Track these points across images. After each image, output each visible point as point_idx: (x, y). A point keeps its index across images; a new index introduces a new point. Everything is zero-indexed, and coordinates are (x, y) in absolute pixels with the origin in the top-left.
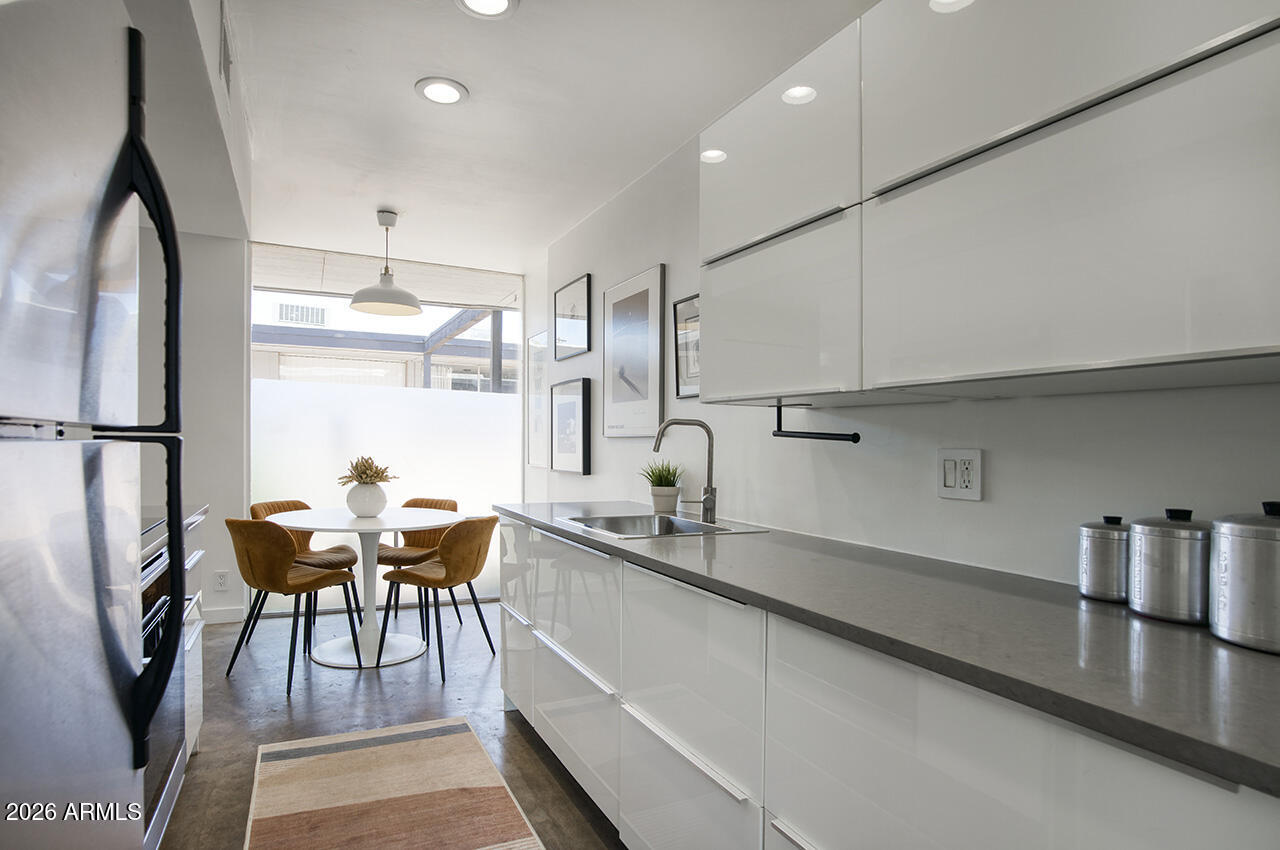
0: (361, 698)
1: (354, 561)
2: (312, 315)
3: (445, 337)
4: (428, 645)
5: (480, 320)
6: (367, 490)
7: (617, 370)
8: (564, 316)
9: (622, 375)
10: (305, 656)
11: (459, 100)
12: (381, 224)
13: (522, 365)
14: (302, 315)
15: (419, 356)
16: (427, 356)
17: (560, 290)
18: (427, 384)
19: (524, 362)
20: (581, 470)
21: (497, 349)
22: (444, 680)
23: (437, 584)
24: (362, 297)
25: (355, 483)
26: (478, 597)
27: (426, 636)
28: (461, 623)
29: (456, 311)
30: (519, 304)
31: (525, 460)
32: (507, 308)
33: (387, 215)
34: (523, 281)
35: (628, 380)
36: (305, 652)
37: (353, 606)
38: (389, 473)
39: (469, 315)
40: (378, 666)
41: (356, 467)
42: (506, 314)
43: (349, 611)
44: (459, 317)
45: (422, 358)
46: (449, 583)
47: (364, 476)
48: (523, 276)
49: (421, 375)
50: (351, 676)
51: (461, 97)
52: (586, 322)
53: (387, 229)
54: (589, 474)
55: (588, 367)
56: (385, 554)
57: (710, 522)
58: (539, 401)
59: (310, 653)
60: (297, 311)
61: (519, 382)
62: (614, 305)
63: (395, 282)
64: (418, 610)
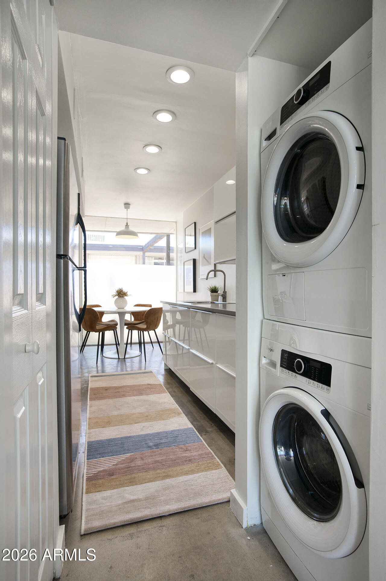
0: (119, 365)
1: (117, 325)
2: (100, 238)
3: (150, 245)
4: (141, 353)
5: (162, 239)
6: (121, 299)
7: (203, 255)
8: (188, 235)
9: (204, 257)
10: (101, 356)
11: (148, 173)
12: (125, 208)
13: (176, 255)
14: (96, 238)
15: (140, 253)
16: (144, 253)
17: (187, 227)
18: (144, 263)
19: (176, 254)
20: (192, 290)
21: (169, 249)
22: (146, 362)
23: (143, 330)
24: (119, 233)
25: (117, 297)
26: (159, 341)
27: (141, 351)
28: (153, 348)
29: (154, 236)
30: (175, 232)
31: (177, 290)
32: (171, 234)
33: (127, 205)
34: (176, 224)
35: (206, 258)
36: (101, 354)
37: (117, 343)
38: (128, 294)
39: (159, 237)
40: (125, 358)
41: (117, 292)
42: (171, 235)
43: (116, 344)
44: (155, 237)
45: (142, 254)
46: (147, 329)
47: (120, 294)
48: (176, 222)
49: (141, 261)
50: (117, 360)
51: (148, 172)
52: (194, 237)
53: (127, 210)
54: (195, 292)
55: (195, 255)
56: (127, 322)
57: (225, 302)
58: (181, 267)
59: (103, 355)
60: (94, 237)
61: (175, 262)
62: (202, 233)
63: (130, 228)
64: (138, 345)
